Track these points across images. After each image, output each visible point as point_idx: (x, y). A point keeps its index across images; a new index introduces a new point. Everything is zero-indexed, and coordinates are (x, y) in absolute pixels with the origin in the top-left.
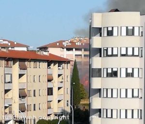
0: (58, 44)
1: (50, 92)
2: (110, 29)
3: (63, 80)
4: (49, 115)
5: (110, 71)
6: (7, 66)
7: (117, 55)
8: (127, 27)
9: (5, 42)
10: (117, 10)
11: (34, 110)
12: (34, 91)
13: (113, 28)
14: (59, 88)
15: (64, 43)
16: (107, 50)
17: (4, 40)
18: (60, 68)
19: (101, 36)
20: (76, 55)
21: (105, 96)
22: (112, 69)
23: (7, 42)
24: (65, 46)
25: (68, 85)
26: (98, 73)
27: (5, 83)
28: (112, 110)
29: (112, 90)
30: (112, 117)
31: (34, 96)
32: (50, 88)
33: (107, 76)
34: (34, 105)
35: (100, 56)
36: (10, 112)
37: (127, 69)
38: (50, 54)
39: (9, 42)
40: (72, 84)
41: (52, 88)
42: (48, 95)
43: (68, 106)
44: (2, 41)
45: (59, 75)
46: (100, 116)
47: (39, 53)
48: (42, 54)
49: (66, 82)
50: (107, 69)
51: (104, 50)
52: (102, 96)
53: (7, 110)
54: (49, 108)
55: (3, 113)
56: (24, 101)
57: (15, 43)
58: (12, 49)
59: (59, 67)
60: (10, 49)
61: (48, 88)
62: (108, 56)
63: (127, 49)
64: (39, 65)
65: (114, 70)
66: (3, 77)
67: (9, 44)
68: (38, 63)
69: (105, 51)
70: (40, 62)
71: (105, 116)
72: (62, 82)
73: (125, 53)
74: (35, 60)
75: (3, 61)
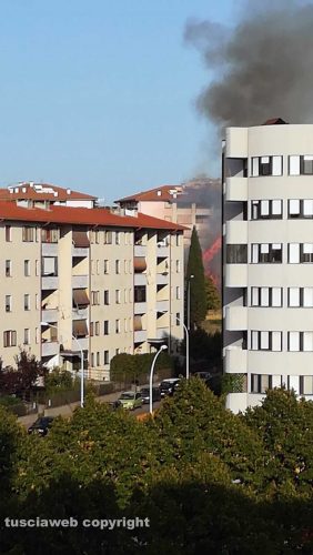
0: (159, 193)
1: (140, 294)
2: (265, 161)
3: (168, 271)
4: (137, 345)
5: (265, 250)
6: (47, 240)
7: (280, 217)
8: (302, 157)
9: (46, 190)
10: (280, 122)
11: (106, 333)
12: (106, 292)
13: (271, 158)
14: (160, 287)
15: (172, 192)
16: (259, 205)
17: (44, 186)
18: (160, 243)
19: (245, 175)
20: (197, 217)
21: (256, 303)
22: (270, 245)
23: (50, 191)
24: (175, 196)
25: (178, 280)
26: (240, 253)
27: (42, 276)
28: (270, 333)
29: (270, 289)
30: (270, 349)
31: (106, 303)
32: (139, 287)
33: (260, 261)
34: (106, 322)
35: (245, 218)
36: (54, 339)
37: (301, 246)
38: (140, 214)
39: (55, 189)
40: (187, 279)
41: (144, 287)
42: (136, 301)
43: (178, 324)
44: (40, 187)
45: (160, 260)
46: (245, 347)
47: (116, 212)
48: (122, 215)
49: (174, 275)
50: (260, 245)
51: (252, 205)
52: (249, 304)
53: (47, 334)
54: (138, 329)
55: (39, 341)
56: (84, 314)
57: (69, 192)
58: (63, 204)
59: (158, 241)
60: (57, 204)
61: (135, 287)
62: (260, 217)
63: (301, 202)
64: (117, 238)
65: (275, 247)
66: (39, 262)
67: (56, 194)
68: (114, 233)
69: (255, 208)
70: (117, 232)
71: (255, 347)
72: (165, 274)
73: (297, 212)
74: (108, 228)
75: (39, 230)
